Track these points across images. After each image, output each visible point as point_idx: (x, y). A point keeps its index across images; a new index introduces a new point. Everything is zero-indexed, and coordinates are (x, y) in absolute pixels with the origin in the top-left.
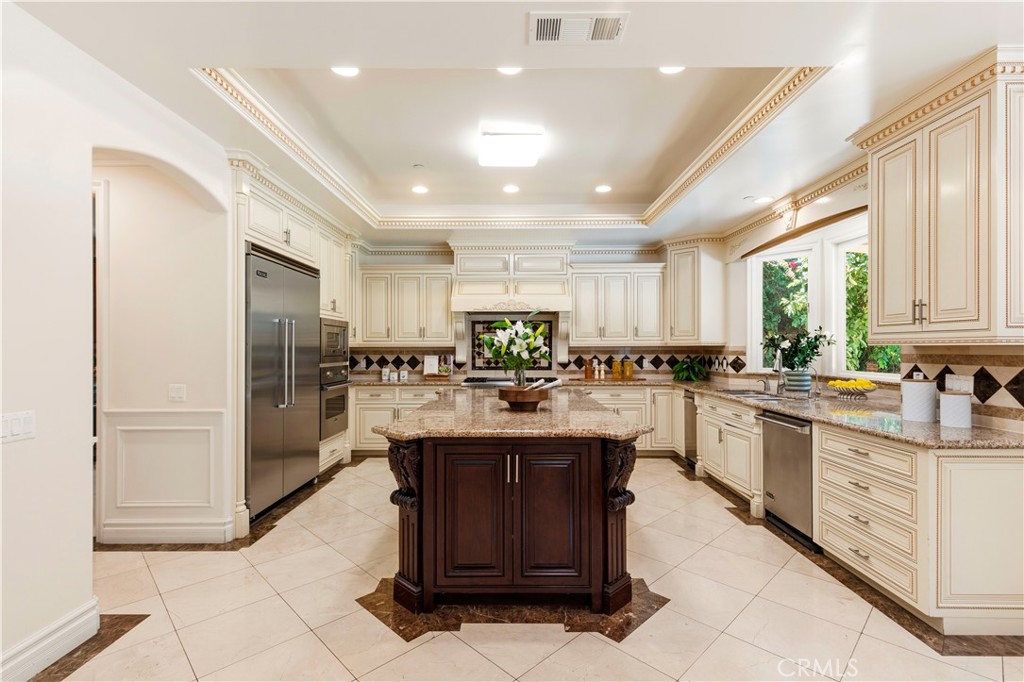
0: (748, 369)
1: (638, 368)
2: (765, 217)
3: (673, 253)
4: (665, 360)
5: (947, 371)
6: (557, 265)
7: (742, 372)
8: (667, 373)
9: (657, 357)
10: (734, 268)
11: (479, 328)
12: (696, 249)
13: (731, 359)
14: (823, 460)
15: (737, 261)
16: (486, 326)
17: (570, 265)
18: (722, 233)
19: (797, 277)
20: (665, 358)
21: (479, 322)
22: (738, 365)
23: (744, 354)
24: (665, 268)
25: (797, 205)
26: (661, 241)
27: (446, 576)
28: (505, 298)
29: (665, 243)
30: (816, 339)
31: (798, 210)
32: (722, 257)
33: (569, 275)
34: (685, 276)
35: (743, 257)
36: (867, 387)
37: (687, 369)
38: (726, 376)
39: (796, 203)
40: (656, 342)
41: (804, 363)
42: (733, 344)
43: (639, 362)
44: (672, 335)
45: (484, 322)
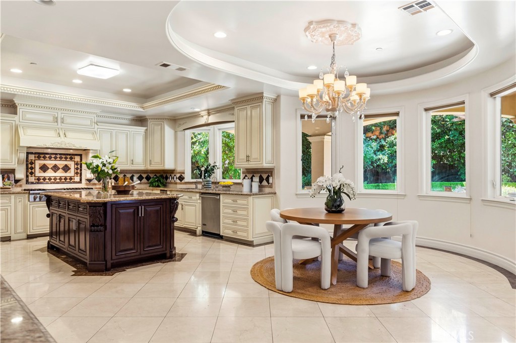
0: (186, 180)
1: (131, 182)
2: (196, 115)
3: (151, 123)
4: (144, 177)
5: (253, 176)
6: (89, 123)
7: (183, 181)
8: (145, 184)
9: (141, 175)
10: (180, 134)
11: (32, 157)
12: (162, 123)
13: (178, 175)
14: (224, 206)
15: (181, 131)
16: (37, 155)
17: (96, 123)
18: (175, 117)
19: (195, 137)
20: (144, 176)
21: (32, 153)
22: (181, 178)
23: (184, 173)
24: (147, 130)
25: (209, 114)
26: (145, 116)
27: (116, 255)
28: (58, 140)
29: (147, 117)
30: (214, 167)
31: (209, 116)
32: (174, 128)
33: (96, 129)
34: (157, 136)
35: (184, 130)
36: (231, 184)
37: (157, 181)
38: (176, 183)
39: (209, 113)
40: (142, 168)
41: (209, 176)
42: (179, 169)
43: (132, 178)
44: (150, 164)
45: (35, 153)
